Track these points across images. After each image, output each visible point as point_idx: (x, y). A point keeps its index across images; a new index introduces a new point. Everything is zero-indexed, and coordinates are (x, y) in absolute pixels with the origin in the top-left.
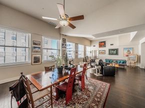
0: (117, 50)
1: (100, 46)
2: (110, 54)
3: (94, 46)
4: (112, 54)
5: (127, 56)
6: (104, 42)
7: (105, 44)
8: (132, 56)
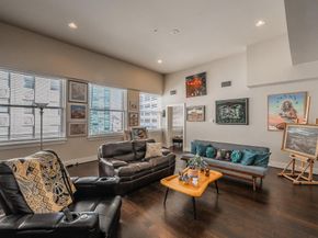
0: (243, 104)
1: (191, 91)
2: (219, 120)
3: (174, 92)
4: (228, 121)
5: (282, 128)
6: (203, 76)
7: (204, 82)
8: (299, 131)
